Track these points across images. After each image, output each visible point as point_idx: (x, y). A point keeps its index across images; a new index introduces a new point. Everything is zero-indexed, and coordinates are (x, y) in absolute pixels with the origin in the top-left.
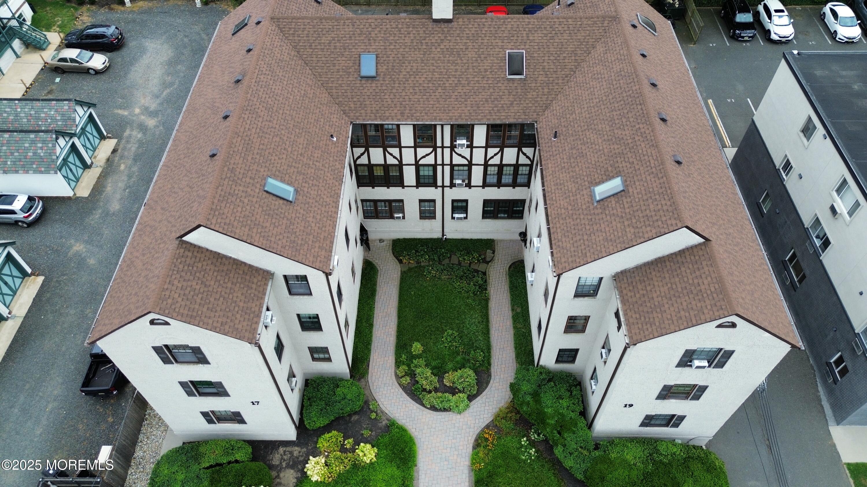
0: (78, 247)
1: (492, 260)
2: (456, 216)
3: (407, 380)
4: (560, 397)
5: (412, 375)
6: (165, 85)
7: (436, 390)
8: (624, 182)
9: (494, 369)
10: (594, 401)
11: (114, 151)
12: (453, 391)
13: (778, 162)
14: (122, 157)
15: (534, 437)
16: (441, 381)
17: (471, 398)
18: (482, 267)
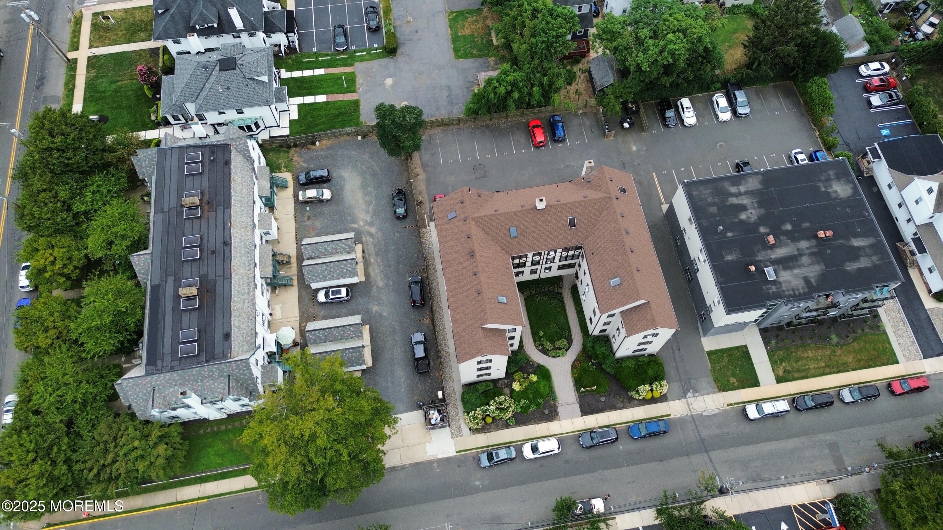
0: (375, 308)
1: (563, 286)
2: (546, 271)
3: (540, 347)
4: (602, 346)
5: (542, 345)
6: (369, 203)
7: (553, 349)
8: (621, 279)
9: (573, 337)
10: (615, 347)
11: (363, 252)
12: (559, 349)
13: (682, 228)
14: (369, 255)
15: (593, 361)
16: (554, 345)
17: (567, 350)
18: (559, 291)
